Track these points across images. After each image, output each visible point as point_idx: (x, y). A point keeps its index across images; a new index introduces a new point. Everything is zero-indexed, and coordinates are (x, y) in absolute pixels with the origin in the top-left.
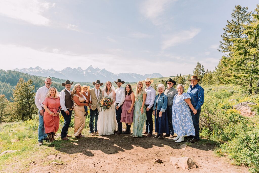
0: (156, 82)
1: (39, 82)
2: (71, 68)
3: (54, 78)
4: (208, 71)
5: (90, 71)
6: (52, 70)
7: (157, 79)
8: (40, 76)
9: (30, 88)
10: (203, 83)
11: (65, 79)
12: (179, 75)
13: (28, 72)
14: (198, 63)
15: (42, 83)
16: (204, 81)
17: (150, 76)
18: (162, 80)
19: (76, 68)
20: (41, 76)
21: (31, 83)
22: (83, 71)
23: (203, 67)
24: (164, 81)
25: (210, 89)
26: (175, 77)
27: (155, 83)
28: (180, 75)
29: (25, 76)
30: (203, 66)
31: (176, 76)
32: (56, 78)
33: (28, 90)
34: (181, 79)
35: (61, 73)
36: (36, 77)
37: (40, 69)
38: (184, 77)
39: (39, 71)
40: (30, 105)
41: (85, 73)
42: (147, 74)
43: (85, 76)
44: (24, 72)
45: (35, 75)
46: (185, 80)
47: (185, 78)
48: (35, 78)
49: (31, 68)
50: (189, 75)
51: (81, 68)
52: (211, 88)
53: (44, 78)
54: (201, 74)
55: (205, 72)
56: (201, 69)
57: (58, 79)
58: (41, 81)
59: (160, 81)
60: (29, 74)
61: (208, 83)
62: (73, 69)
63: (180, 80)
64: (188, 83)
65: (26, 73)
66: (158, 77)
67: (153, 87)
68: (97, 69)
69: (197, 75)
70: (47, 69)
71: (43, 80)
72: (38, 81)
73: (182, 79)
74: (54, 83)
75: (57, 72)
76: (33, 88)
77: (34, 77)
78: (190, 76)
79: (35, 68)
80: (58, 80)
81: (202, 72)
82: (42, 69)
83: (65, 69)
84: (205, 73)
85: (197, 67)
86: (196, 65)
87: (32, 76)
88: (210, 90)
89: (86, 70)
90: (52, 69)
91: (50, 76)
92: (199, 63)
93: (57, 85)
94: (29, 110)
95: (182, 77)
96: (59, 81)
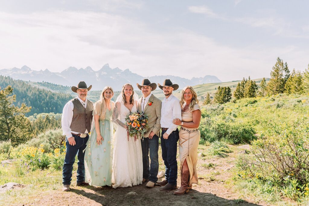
0: (210, 90)
1: (27, 90)
2: (77, 69)
3: (50, 83)
4: (294, 72)
5: (105, 73)
6: (47, 71)
7: (211, 86)
8: (28, 81)
9: (9, 99)
10: (287, 91)
11: (66, 86)
12: (247, 78)
13: (10, 74)
14: (278, 58)
15: (32, 92)
16: (288, 88)
17: (200, 81)
18: (220, 87)
19: (84, 69)
20: (31, 81)
21: (10, 91)
22: (95, 72)
23: (286, 66)
24: (222, 88)
25: (298, 101)
26: (240, 83)
27: (209, 92)
28: (249, 79)
29: (5, 80)
30: (286, 63)
31: (242, 79)
32: (53, 84)
33: (7, 102)
34: (250, 85)
35: (60, 76)
36: (22, 83)
37: (28, 69)
38: (255, 82)
39: (27, 73)
40: (9, 126)
41: (97, 75)
42: (196, 77)
43: (97, 80)
44: (5, 75)
45: (20, 80)
46: (256, 86)
47: (257, 84)
48: (20, 84)
49: (15, 69)
50: (264, 78)
51: (91, 69)
52: (300, 99)
53: (34, 84)
54: (283, 77)
55: (291, 73)
56: (284, 68)
57: (56, 85)
58: (29, 88)
59: (216, 89)
60: (11, 78)
61: (294, 91)
62: (80, 69)
63: (248, 87)
64: (262, 92)
65: (7, 77)
66: (214, 82)
67: (206, 98)
68: (117, 70)
69: (276, 78)
70: (40, 70)
71: (33, 87)
72: (25, 89)
73: (252, 85)
74: (50, 91)
75: (54, 75)
76: (14, 100)
77: (20, 82)
78: (265, 81)
79: (20, 68)
80: (57, 87)
81: (284, 73)
82: (31, 70)
83: (66, 70)
84: (289, 75)
85: (276, 65)
86: (276, 61)
87: (16, 81)
88: (298, 103)
89: (100, 72)
90: (47, 69)
91: (43, 81)
92: (280, 58)
93: (54, 94)
94: (7, 134)
95: (252, 82)
96: (57, 89)
